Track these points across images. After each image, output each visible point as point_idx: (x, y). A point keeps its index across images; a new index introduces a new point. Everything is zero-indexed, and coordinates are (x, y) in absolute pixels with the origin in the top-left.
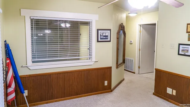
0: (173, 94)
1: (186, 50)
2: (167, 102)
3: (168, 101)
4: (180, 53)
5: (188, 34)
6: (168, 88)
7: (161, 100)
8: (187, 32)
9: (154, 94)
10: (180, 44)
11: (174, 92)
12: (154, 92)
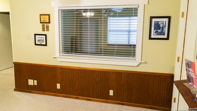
0: (35, 84)
1: (42, 40)
2: (30, 94)
3: (30, 92)
4: (37, 43)
5: (41, 24)
6: (29, 80)
7: (23, 94)
8: (41, 23)
9: (15, 90)
10: (35, 35)
11: (36, 81)
12: (15, 88)
